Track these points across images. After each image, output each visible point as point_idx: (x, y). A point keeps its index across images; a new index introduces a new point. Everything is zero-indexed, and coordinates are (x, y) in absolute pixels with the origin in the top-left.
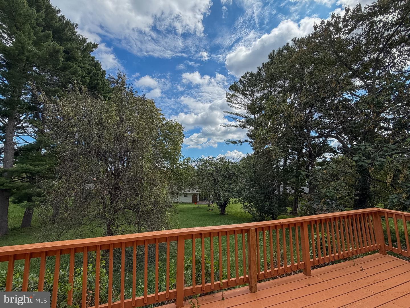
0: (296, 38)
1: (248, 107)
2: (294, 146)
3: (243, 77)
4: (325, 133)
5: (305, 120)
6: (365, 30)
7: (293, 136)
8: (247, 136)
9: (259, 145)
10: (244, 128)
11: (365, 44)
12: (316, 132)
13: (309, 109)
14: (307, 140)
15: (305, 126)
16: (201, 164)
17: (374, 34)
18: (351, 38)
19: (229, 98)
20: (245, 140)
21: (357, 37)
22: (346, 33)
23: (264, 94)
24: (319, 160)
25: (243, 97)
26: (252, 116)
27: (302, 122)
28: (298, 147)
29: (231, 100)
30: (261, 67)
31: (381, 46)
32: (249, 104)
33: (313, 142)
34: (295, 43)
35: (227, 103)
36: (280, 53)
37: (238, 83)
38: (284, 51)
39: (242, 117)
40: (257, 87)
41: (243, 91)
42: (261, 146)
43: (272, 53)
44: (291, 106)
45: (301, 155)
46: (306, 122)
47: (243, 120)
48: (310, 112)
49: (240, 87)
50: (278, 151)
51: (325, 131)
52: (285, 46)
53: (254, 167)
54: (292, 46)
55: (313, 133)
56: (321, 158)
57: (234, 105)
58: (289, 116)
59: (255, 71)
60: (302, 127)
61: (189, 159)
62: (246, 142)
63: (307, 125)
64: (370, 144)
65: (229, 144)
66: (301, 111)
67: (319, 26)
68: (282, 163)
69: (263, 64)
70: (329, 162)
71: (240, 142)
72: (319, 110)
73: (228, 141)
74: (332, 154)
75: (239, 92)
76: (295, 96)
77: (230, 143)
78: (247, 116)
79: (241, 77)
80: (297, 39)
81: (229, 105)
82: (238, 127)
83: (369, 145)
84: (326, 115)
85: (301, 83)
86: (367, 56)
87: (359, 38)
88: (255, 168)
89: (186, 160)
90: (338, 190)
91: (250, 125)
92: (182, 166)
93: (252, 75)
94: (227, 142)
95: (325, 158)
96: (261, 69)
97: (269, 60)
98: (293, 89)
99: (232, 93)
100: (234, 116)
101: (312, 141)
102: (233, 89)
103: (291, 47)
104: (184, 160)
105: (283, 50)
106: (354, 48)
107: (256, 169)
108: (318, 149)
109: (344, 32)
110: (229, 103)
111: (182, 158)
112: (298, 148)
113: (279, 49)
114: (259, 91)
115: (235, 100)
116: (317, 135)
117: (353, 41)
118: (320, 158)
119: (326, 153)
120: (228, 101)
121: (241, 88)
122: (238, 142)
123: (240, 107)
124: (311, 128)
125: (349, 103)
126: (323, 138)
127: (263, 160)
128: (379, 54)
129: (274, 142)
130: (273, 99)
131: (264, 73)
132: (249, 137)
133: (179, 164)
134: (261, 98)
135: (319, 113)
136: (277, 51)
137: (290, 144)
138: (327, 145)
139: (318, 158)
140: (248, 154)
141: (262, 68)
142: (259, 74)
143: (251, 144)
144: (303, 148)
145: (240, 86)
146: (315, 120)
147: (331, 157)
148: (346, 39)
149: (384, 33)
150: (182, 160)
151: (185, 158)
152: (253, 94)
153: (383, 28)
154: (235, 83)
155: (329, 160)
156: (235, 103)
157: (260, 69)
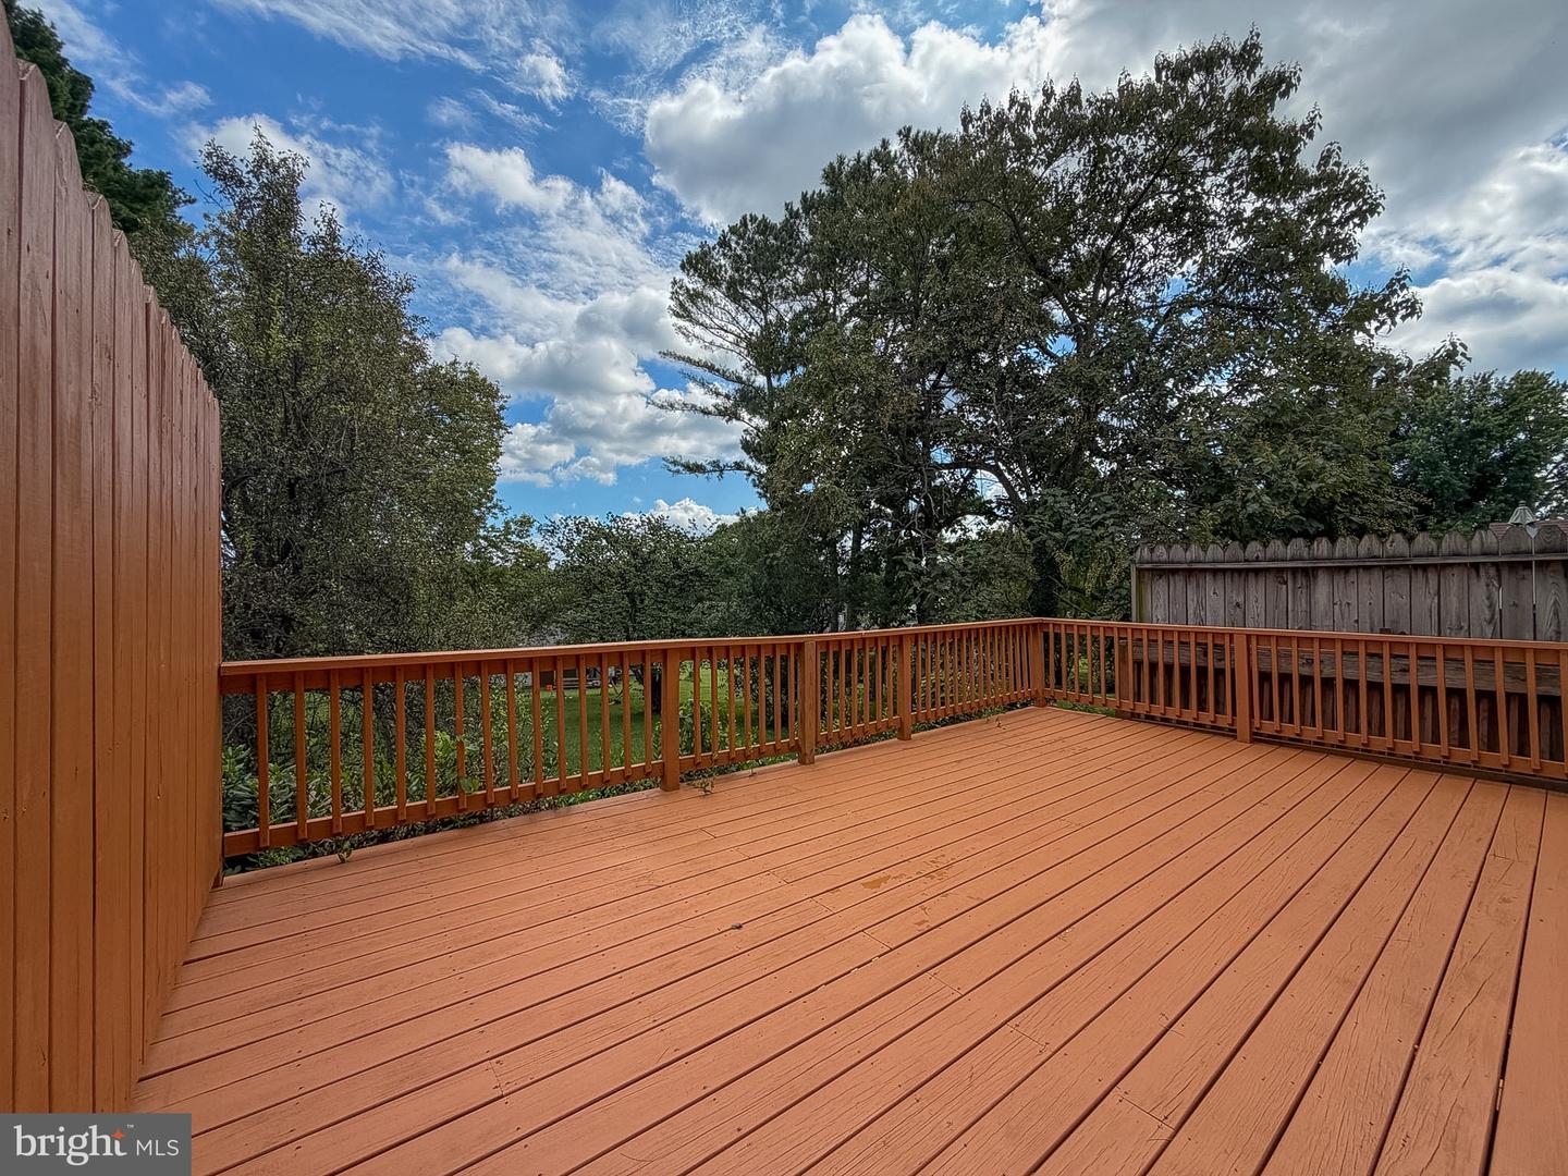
0: (909, 130)
1: (750, 345)
2: (886, 488)
3: (733, 230)
4: (969, 456)
5: (921, 411)
6: (1085, 165)
7: (885, 460)
8: (743, 448)
9: (788, 479)
10: (730, 419)
11: (1082, 206)
12: (946, 451)
13: (933, 377)
14: (922, 474)
15: (919, 431)
16: (577, 540)
17: (1104, 183)
18: (1052, 179)
19: (681, 305)
20: (736, 463)
21: (1067, 180)
22: (1041, 160)
23: (806, 310)
24: (949, 537)
25: (731, 307)
26: (761, 380)
27: (910, 419)
28: (898, 492)
29: (689, 312)
30: (797, 206)
31: (1118, 219)
32: (751, 334)
33: (938, 481)
34: (906, 145)
35: (675, 319)
36: (861, 171)
37: (714, 248)
38: (875, 166)
39: (728, 379)
40: (780, 277)
41: (732, 284)
42: (793, 483)
43: (836, 165)
44: (883, 363)
45: (902, 519)
46: (922, 418)
47: (730, 388)
48: (935, 386)
49: (720, 266)
50: (844, 502)
51: (970, 449)
52: (876, 150)
53: (767, 552)
54: (898, 154)
55: (940, 455)
56: (954, 531)
57: (698, 330)
58: (879, 394)
59: (777, 218)
60: (911, 433)
61: (526, 522)
62: (738, 469)
63: (924, 429)
64: (1066, 492)
65: (678, 472)
66: (911, 382)
67: (977, 121)
68: (848, 542)
69: (804, 196)
70: (974, 541)
71: (718, 467)
72: (957, 385)
73: (675, 463)
74: (982, 518)
75: (716, 284)
76: (895, 326)
77: (681, 469)
78: (744, 378)
79: (727, 230)
80: (913, 134)
81: (680, 328)
82: (709, 413)
83: (1063, 495)
84: (978, 401)
85: (916, 291)
86: (1087, 241)
87: (1071, 187)
88: (771, 555)
89: (516, 523)
90: (986, 611)
91: (753, 412)
92: (498, 548)
93: (765, 227)
94: (672, 467)
95: (965, 530)
96: (796, 215)
97: (825, 189)
98: (893, 305)
99: (693, 283)
100: (699, 371)
101: (934, 479)
102: (696, 271)
103: (895, 157)
104: (507, 523)
105: (869, 164)
106: (1057, 211)
107: (775, 558)
108: (947, 502)
109: (1035, 157)
110: (681, 322)
111: (500, 514)
112: (895, 495)
113: (859, 156)
114: (786, 295)
115: (705, 313)
116: (948, 460)
117: (1057, 188)
118: (952, 532)
119: (968, 516)
120: (678, 315)
121: (726, 272)
122: (709, 468)
123: (719, 341)
124: (935, 437)
125: (1036, 371)
126: (964, 470)
127: (797, 529)
128: (1113, 241)
129: (834, 473)
130: (836, 333)
131: (805, 230)
132: (748, 453)
133: (485, 538)
134: (798, 324)
135: (956, 393)
136: (850, 162)
137: (873, 485)
138: (974, 492)
139: (947, 531)
140: (743, 512)
141: (801, 211)
142: (789, 229)
143: (752, 477)
144: (908, 498)
145: (723, 262)
146: (946, 413)
147: (979, 527)
148: (1040, 178)
149: (1125, 185)
150: (500, 525)
151: (510, 515)
152: (767, 303)
153: (1124, 171)
154: (706, 249)
155: (974, 536)
156: (702, 324)
157: (794, 215)
